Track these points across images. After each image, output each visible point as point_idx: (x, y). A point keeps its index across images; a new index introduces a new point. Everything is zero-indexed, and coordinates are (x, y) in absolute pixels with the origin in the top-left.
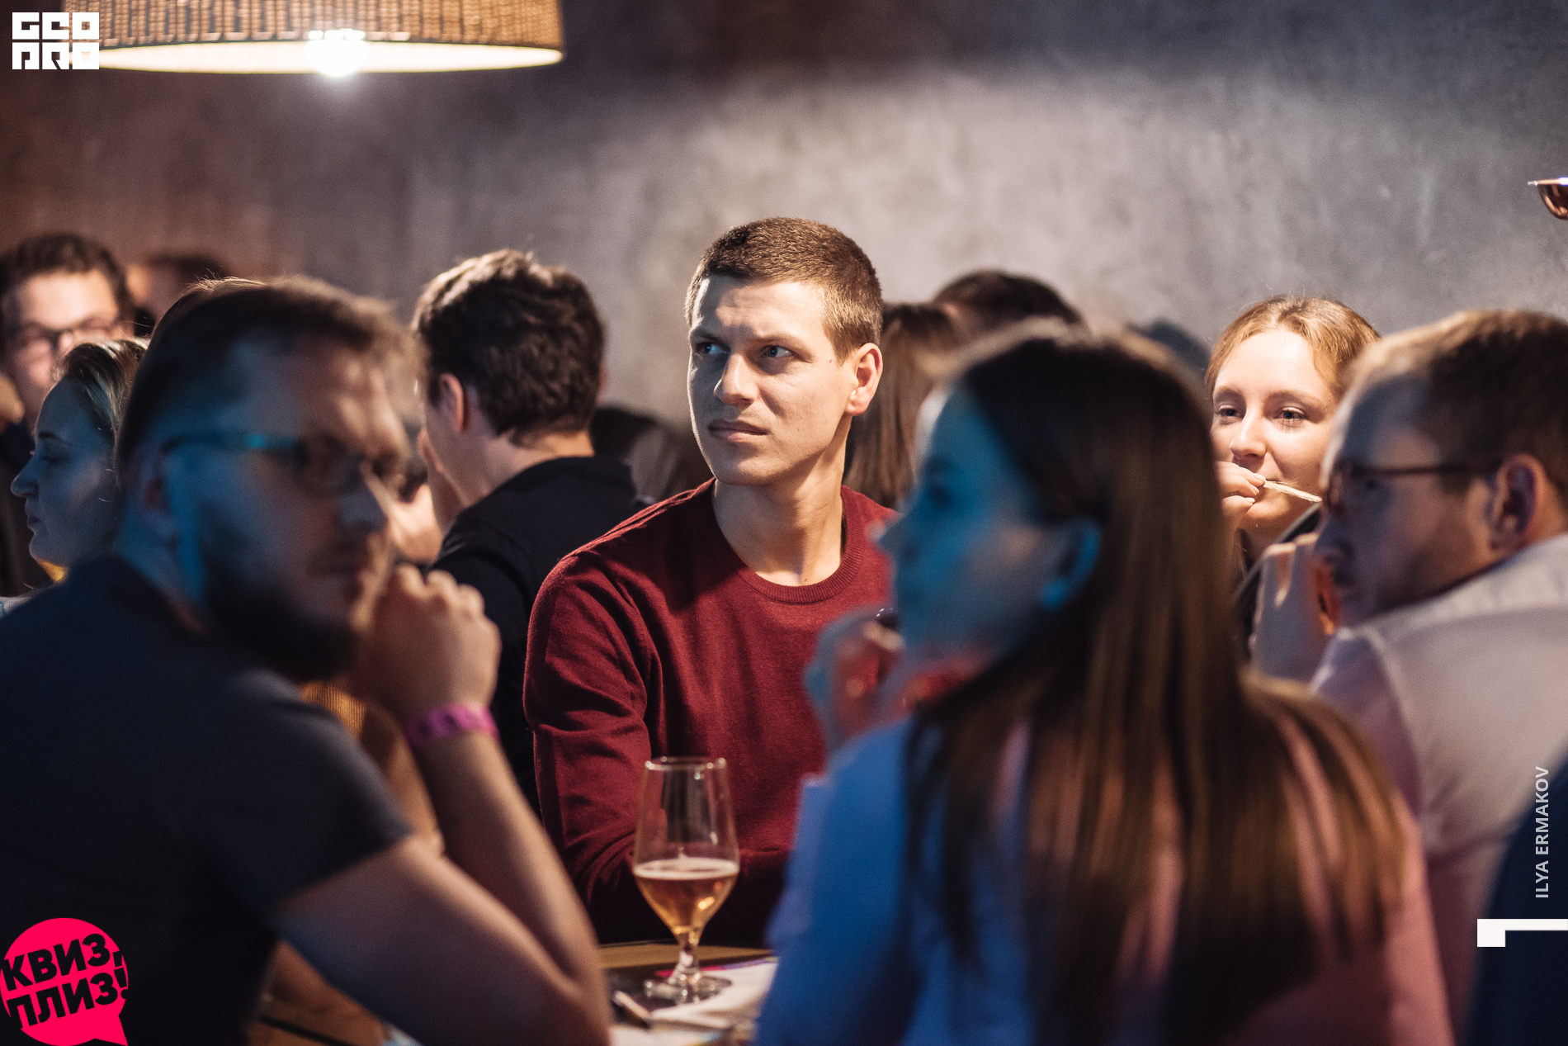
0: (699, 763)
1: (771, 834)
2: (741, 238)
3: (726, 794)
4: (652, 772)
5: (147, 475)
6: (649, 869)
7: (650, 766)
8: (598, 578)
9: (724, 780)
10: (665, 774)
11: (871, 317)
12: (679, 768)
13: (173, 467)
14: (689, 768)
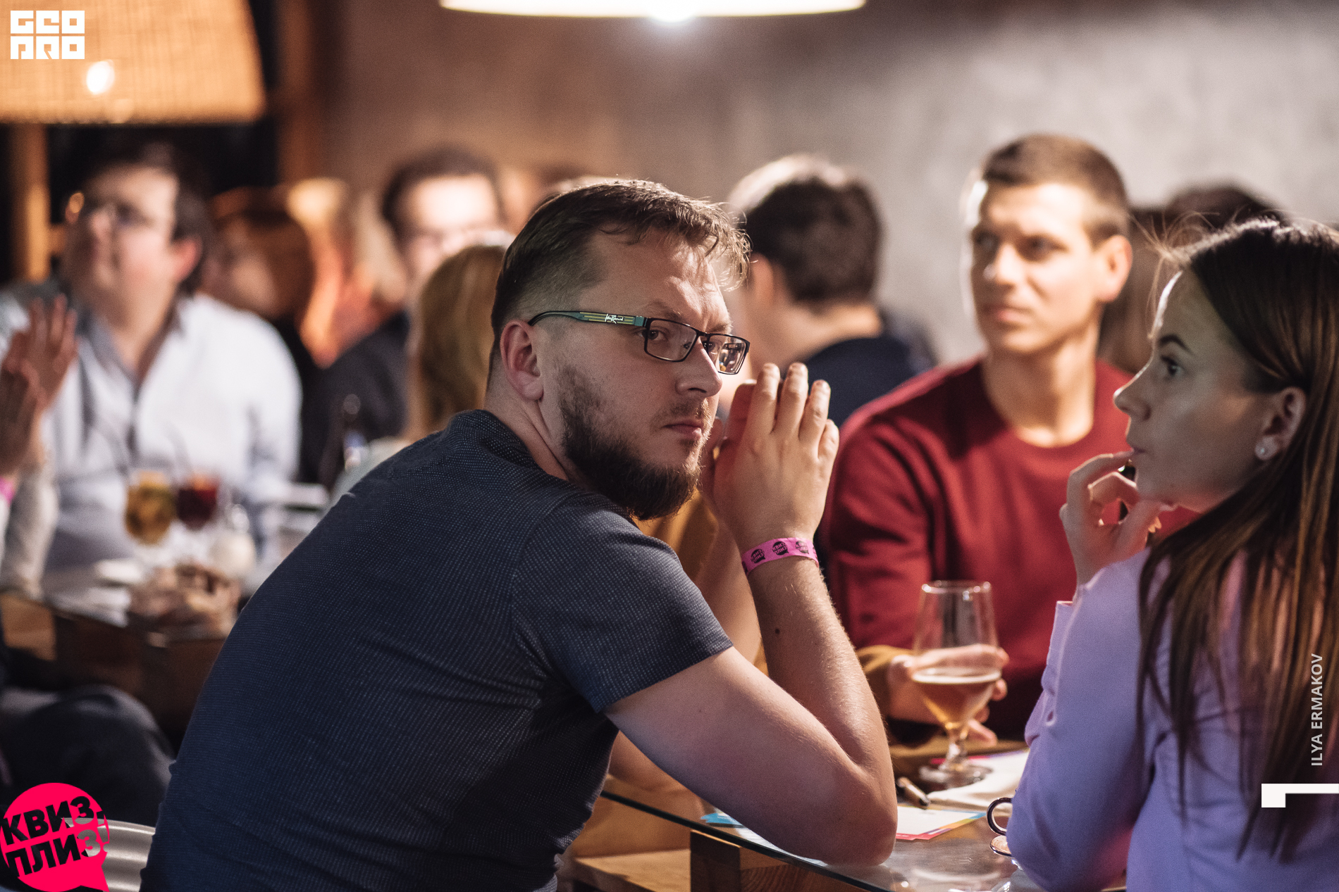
0: (967, 587)
1: (1029, 647)
2: (1011, 152)
3: (990, 613)
4: (928, 595)
5: (516, 342)
6: (926, 675)
7: (927, 589)
8: (887, 433)
9: (988, 601)
10: (939, 596)
11: (1119, 217)
12: (951, 591)
13: (540, 337)
14: (958, 591)
